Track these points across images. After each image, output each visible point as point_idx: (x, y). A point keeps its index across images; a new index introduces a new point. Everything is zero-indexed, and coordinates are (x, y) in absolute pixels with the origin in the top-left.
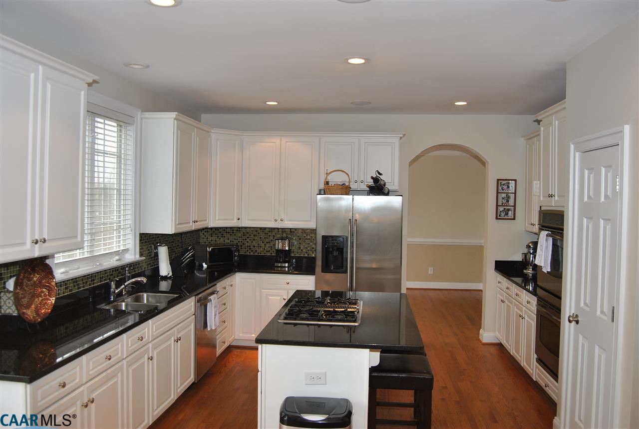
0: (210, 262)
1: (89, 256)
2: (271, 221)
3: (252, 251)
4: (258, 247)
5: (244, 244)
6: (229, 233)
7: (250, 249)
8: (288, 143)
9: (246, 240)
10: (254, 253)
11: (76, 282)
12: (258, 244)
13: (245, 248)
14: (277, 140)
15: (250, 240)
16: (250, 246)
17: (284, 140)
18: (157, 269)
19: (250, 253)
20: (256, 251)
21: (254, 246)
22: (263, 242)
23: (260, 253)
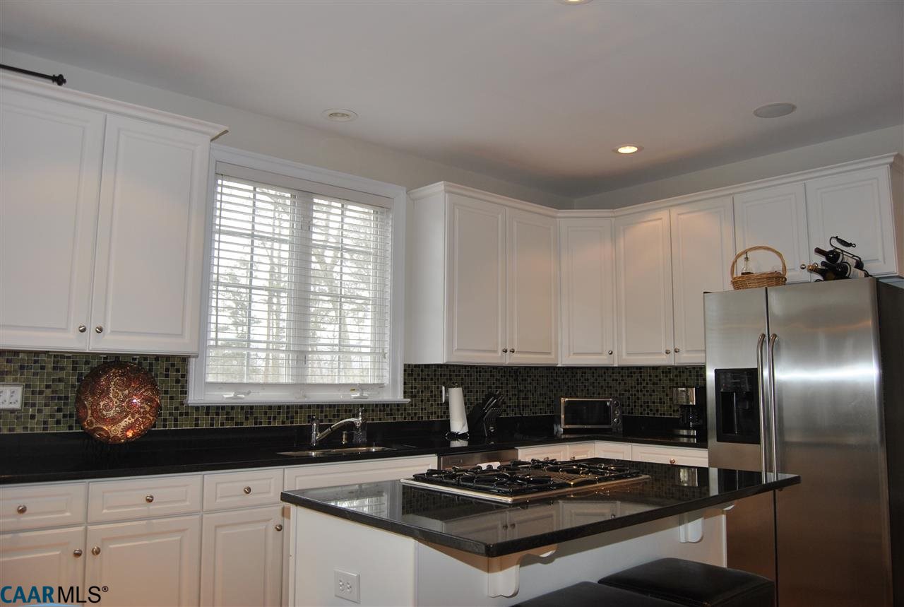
0: (566, 424)
1: (290, 381)
2: (660, 353)
3: (651, 410)
4: (660, 403)
5: (638, 399)
6: (617, 380)
7: (648, 407)
8: (682, 216)
9: (641, 391)
10: (654, 414)
11: (252, 413)
12: (660, 399)
13: (641, 406)
14: (664, 214)
15: (647, 391)
16: (648, 402)
17: (674, 211)
18: (447, 424)
19: (648, 414)
20: (657, 410)
21: (654, 403)
22: (667, 395)
23: (664, 414)
